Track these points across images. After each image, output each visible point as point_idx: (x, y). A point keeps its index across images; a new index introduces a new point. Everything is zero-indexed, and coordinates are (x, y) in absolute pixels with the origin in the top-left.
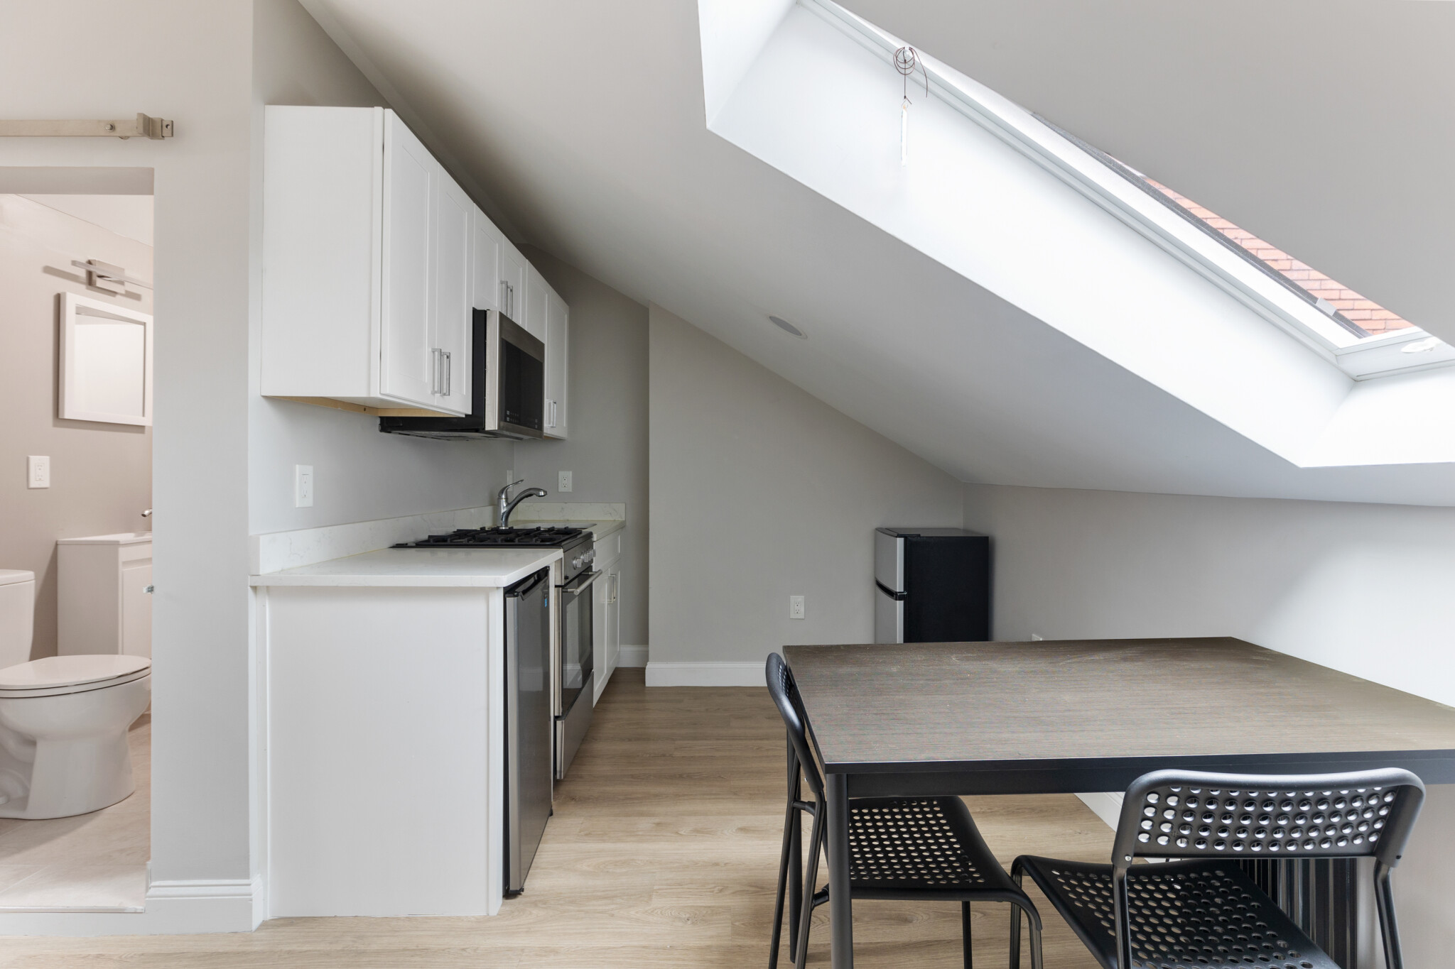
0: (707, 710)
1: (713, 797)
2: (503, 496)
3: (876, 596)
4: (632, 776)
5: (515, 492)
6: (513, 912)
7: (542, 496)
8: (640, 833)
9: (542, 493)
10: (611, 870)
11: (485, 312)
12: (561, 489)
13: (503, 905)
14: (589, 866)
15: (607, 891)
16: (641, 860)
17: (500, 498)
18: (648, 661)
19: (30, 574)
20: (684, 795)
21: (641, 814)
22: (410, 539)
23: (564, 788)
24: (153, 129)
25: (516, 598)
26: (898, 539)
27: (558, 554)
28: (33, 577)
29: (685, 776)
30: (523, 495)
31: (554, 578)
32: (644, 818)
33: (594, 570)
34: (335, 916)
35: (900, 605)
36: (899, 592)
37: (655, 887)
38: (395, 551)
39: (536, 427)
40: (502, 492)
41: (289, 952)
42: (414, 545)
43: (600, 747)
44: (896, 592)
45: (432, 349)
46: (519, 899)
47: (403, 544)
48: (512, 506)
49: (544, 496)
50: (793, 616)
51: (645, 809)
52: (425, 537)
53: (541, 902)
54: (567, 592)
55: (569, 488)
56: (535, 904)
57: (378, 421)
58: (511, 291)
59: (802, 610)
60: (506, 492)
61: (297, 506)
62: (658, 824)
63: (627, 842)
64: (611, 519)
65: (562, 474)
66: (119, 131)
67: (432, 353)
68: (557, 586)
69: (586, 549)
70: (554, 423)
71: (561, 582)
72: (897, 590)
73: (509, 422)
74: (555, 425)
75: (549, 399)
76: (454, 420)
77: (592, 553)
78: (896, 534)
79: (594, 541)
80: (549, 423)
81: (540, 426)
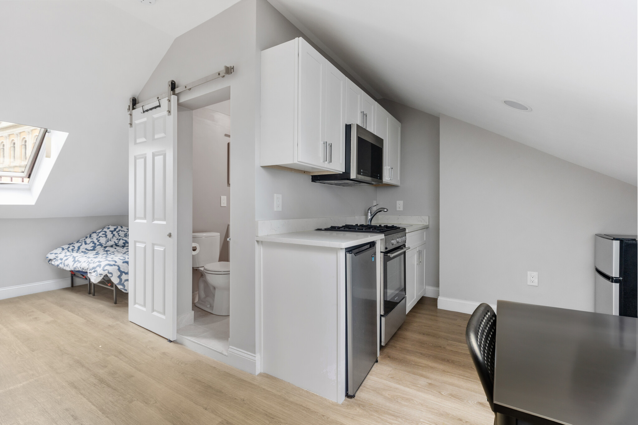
1: (465, 378)
2: (369, 212)
3: (595, 278)
4: (421, 354)
5: (375, 209)
6: (348, 406)
7: (385, 211)
8: (419, 386)
9: (386, 210)
10: (399, 401)
11: (351, 125)
12: (398, 209)
13: (345, 400)
14: (389, 395)
15: (395, 412)
16: (417, 401)
17: (368, 212)
18: (439, 296)
19: (219, 234)
20: (448, 372)
21: (422, 376)
22: (323, 228)
23: (386, 350)
24: (229, 70)
25: (351, 254)
26: (614, 241)
27: (382, 236)
28: (219, 235)
29: (450, 361)
30: (377, 211)
31: (379, 248)
32: (423, 378)
33: (406, 247)
34: (282, 380)
35: (616, 287)
36: (615, 278)
37: (421, 420)
38: (317, 231)
39: (379, 178)
40: (369, 209)
41: (264, 389)
43: (409, 334)
44: (612, 277)
45: (323, 142)
46: (353, 400)
47: (320, 229)
48: (373, 216)
49: (387, 211)
50: (529, 283)
51: (424, 373)
52: (329, 227)
53: (362, 405)
54: (387, 255)
55: (401, 209)
56: (359, 405)
57: (311, 177)
58: (366, 116)
59: (536, 281)
60: (371, 210)
61: (275, 210)
62: (430, 384)
63: (411, 388)
64: (422, 224)
65: (398, 202)
66: (222, 74)
67: (323, 144)
68: (381, 252)
69: (401, 236)
70: (391, 178)
71: (383, 251)
72: (613, 276)
73: (363, 175)
74: (392, 179)
75: (388, 166)
76: (338, 175)
77: (406, 238)
78: (614, 238)
79: (407, 233)
80: (388, 177)
81: (381, 178)
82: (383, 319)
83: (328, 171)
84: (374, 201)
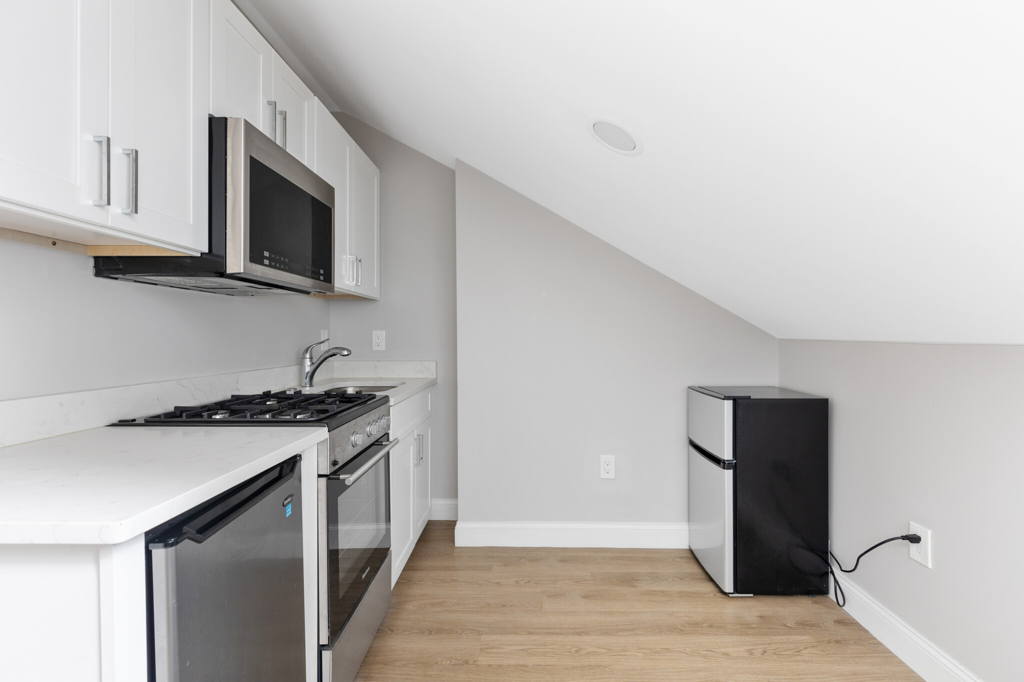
0: (517, 582)
2: (308, 356)
3: (689, 455)
5: (320, 350)
7: (344, 356)
9: (346, 353)
11: (226, 119)
12: (375, 348)
17: (304, 358)
18: (457, 520)
26: (725, 401)
27: (322, 433)
30: (327, 355)
31: (312, 467)
33: (391, 439)
35: (729, 474)
36: (727, 461)
38: (116, 430)
40: (306, 351)
42: (143, 422)
44: (722, 459)
45: (95, 136)
47: (128, 421)
48: (316, 367)
49: (349, 354)
50: (603, 476)
54: (339, 479)
55: (383, 348)
57: (92, 262)
58: (285, 118)
59: (613, 470)
60: (312, 351)
64: (424, 377)
65: (375, 333)
68: (320, 476)
69: (377, 416)
70: (357, 282)
71: (327, 472)
72: (726, 459)
73: (270, 266)
74: (360, 284)
75: (350, 254)
76: (189, 261)
77: (389, 421)
78: (725, 397)
79: (391, 406)
80: (351, 280)
81: (328, 278)
82: (327, 655)
83: (149, 246)
84: (322, 331)
